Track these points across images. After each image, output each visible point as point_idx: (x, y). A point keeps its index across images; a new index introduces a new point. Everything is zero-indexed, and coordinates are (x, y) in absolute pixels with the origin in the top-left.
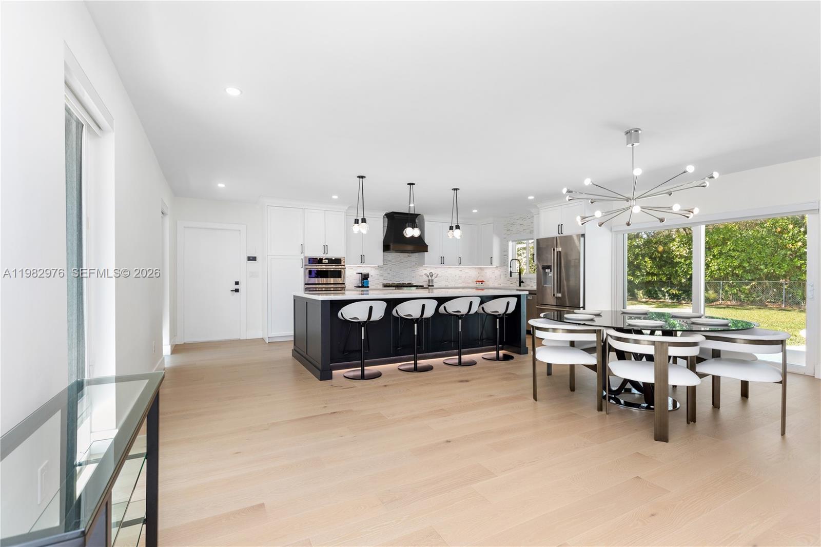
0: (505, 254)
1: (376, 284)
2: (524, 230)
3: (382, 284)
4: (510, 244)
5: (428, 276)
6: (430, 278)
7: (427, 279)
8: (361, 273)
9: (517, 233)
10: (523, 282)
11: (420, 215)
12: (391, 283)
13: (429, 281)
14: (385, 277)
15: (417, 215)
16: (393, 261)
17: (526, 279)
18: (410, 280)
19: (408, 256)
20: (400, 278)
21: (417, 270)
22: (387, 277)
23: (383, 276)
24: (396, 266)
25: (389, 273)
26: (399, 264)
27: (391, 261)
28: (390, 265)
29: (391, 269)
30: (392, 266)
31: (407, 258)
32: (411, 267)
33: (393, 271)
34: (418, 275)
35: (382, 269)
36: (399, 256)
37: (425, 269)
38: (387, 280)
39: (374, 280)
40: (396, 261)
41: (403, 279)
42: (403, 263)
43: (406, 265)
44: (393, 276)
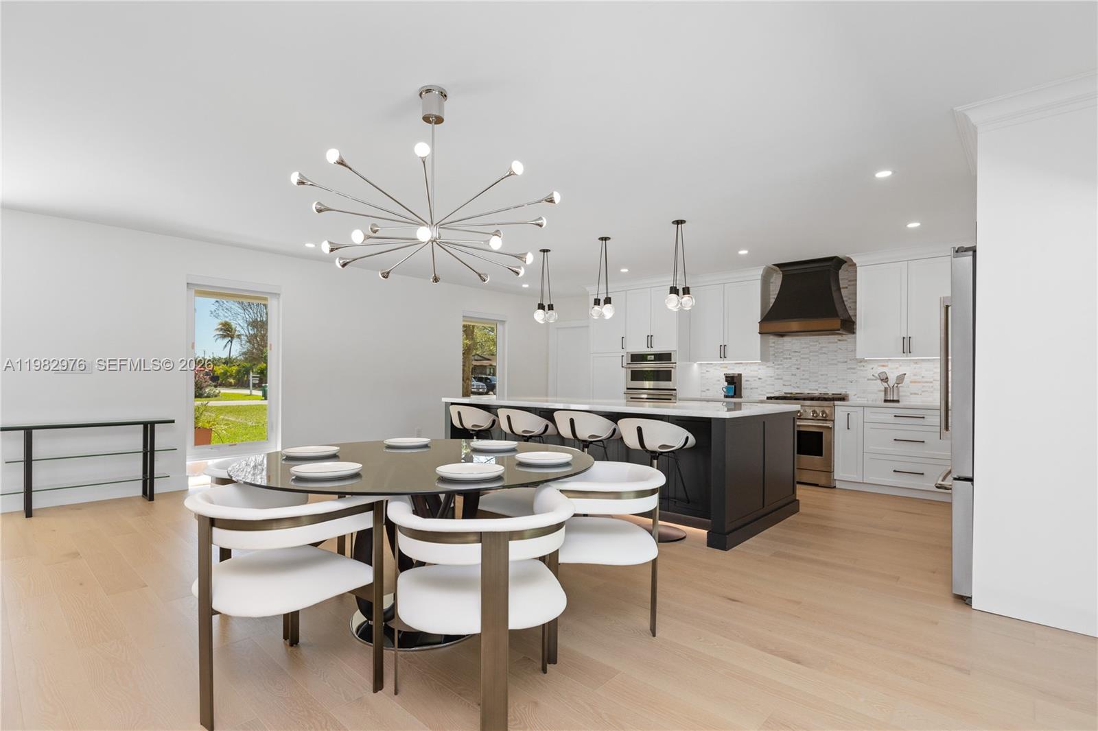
8: (725, 375)
13: (886, 390)
19: (840, 340)
20: (819, 383)
21: (862, 368)
22: (790, 381)
23: (781, 379)
24: (810, 360)
25: (794, 373)
26: (817, 356)
27: (799, 352)
28: (797, 360)
29: (799, 367)
30: (802, 360)
31: (836, 344)
32: (846, 362)
33: (804, 371)
34: (865, 378)
35: (781, 367)
36: (817, 341)
37: (883, 366)
38: (790, 385)
39: (764, 387)
40: (810, 352)
41: (825, 386)
42: (826, 356)
43: (835, 358)
44: (802, 379)
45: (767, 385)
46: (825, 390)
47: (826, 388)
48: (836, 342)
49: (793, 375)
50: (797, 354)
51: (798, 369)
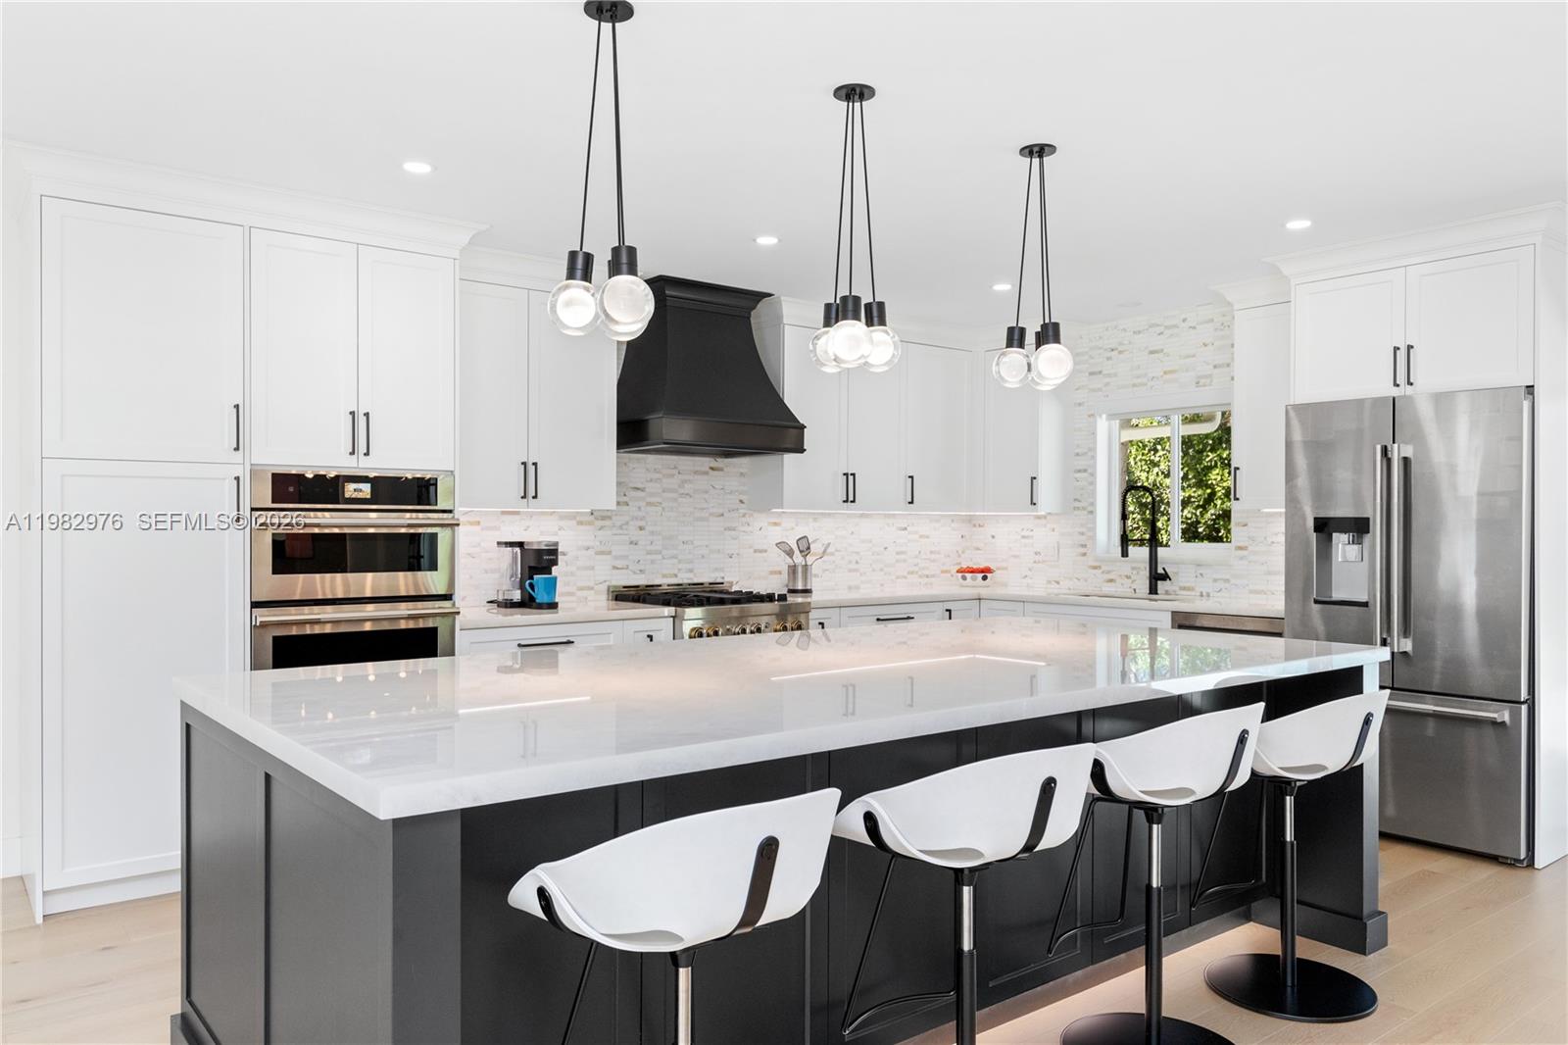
0: (1081, 463)
1: (581, 589)
2: (1165, 373)
3: (604, 587)
4: (1103, 425)
5: (790, 553)
6: (798, 559)
7: (782, 562)
8: (521, 545)
9: (1134, 385)
10: (1165, 577)
11: (770, 295)
12: (641, 580)
13: (793, 570)
14: (616, 558)
15: (759, 297)
16: (651, 487)
17: (1176, 563)
18: (716, 569)
19: (712, 468)
20: (680, 562)
21: (746, 528)
22: (626, 557)
23: (610, 553)
24: (663, 509)
25: (634, 539)
26: (675, 500)
27: (643, 490)
28: (639, 508)
29: (642, 523)
30: (649, 509)
31: (706, 477)
32: (722, 515)
33: (652, 533)
34: (750, 547)
35: (607, 523)
36: (675, 468)
37: (776, 524)
38: (627, 568)
39: (572, 574)
40: (664, 491)
41: (689, 566)
42: (691, 500)
43: (705, 505)
44: (649, 553)
45: (578, 568)
46: (691, 575)
47: (691, 571)
48: (706, 473)
49: (631, 543)
50: (639, 494)
51: (641, 528)
